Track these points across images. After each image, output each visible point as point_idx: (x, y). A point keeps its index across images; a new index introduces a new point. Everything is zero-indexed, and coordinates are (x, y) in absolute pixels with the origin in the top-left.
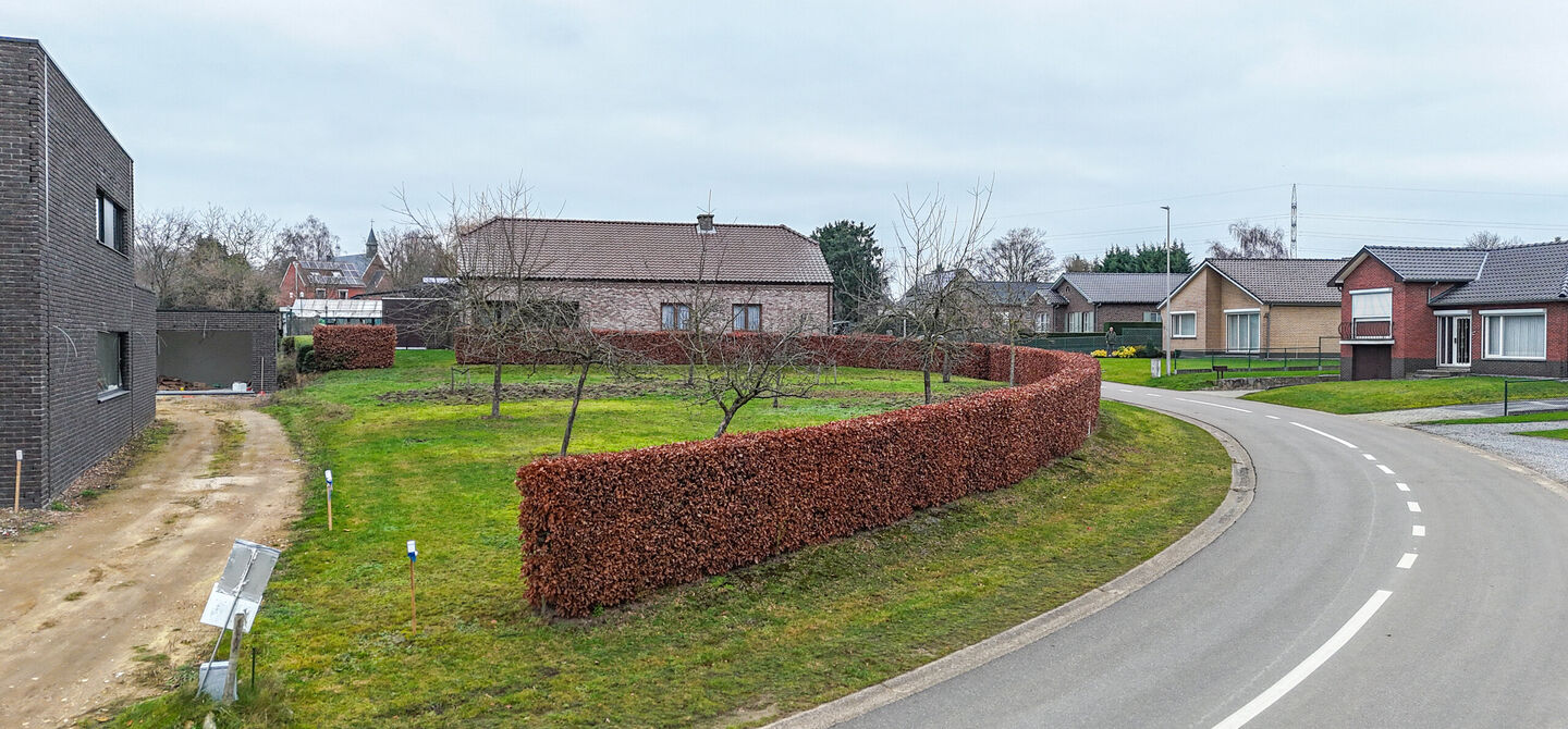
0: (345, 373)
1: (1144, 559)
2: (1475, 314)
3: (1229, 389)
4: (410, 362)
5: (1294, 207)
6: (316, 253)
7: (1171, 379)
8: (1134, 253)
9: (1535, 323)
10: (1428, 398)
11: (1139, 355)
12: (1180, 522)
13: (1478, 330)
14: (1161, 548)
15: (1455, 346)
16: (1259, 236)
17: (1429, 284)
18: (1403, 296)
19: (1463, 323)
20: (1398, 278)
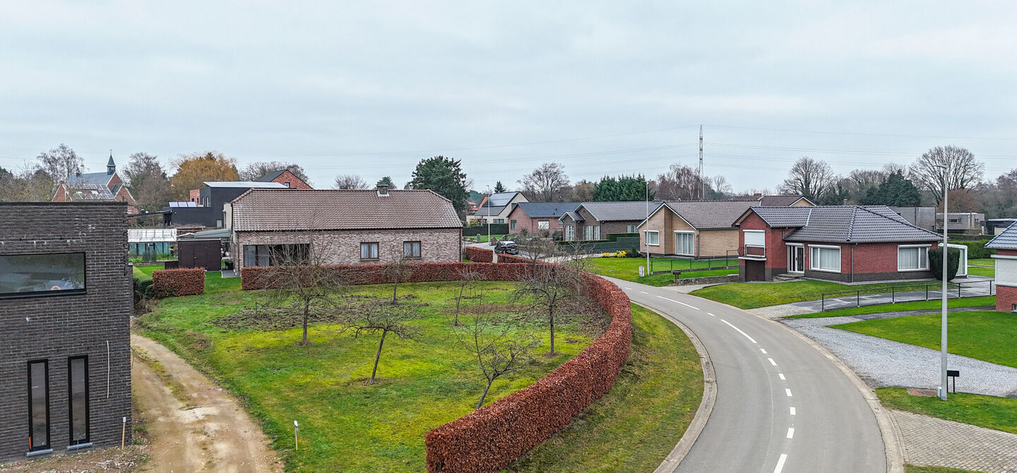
0: (174, 299)
1: (680, 437)
2: (806, 246)
3: (682, 285)
4: (212, 289)
5: (701, 139)
6: (66, 170)
7: (650, 278)
8: (617, 180)
9: (835, 253)
10: (785, 297)
11: (628, 256)
12: (688, 409)
13: (808, 255)
14: (685, 428)
15: (796, 262)
16: (686, 172)
17: (783, 229)
18: (770, 235)
19: (800, 250)
20: (768, 226)
